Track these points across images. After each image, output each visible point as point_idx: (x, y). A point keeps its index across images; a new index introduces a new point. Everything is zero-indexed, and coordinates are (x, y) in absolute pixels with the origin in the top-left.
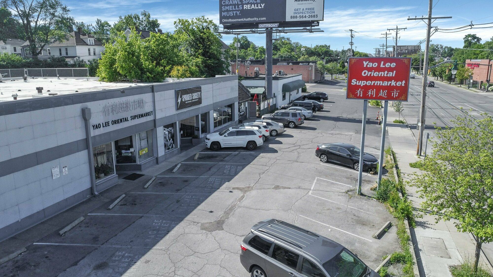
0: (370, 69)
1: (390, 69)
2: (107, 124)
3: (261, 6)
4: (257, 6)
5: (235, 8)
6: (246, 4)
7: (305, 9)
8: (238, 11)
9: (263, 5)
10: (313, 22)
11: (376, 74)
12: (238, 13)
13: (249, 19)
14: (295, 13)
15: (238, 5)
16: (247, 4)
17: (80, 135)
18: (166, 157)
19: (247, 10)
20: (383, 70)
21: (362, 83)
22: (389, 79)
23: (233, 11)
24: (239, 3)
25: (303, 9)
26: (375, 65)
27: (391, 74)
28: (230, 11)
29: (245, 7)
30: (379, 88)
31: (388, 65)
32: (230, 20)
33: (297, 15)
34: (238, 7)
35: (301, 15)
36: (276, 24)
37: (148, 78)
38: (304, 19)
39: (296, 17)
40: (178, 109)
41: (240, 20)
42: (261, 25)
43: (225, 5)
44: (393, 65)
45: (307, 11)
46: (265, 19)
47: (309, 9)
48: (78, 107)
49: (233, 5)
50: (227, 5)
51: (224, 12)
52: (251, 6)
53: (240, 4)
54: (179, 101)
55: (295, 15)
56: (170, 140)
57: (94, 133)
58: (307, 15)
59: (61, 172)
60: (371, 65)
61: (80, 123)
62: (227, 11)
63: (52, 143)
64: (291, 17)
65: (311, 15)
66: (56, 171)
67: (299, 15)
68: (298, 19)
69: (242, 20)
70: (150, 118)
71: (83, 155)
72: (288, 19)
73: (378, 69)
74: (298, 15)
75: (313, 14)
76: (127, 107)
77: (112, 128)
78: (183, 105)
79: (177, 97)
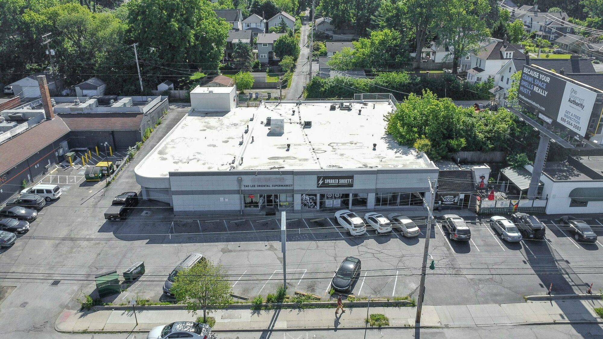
2: (254, 186)
3: (545, 93)
4: (542, 92)
5: (529, 86)
8: (530, 90)
10: (576, 134)
12: (529, 92)
13: (534, 104)
14: (565, 115)
16: (537, 86)
17: (235, 188)
19: (535, 93)
23: (527, 88)
24: (532, 82)
25: (572, 115)
28: (525, 88)
29: (535, 88)
32: (523, 98)
34: (531, 86)
35: (569, 120)
36: (550, 121)
38: (570, 127)
39: (565, 121)
40: (318, 187)
41: (529, 101)
42: (540, 116)
45: (574, 118)
46: (544, 109)
47: (576, 117)
48: (236, 177)
49: (528, 82)
50: (525, 80)
51: (522, 86)
52: (539, 90)
53: (532, 84)
54: (321, 183)
55: (565, 118)
56: (311, 203)
57: (243, 188)
58: (573, 123)
59: (224, 199)
61: (236, 183)
62: (524, 86)
64: (562, 119)
65: (576, 124)
66: (222, 199)
68: (565, 124)
70: (290, 188)
71: (237, 196)
72: (559, 119)
74: (567, 120)
75: (578, 125)
76: (269, 180)
77: (256, 188)
78: (324, 185)
79: (318, 181)
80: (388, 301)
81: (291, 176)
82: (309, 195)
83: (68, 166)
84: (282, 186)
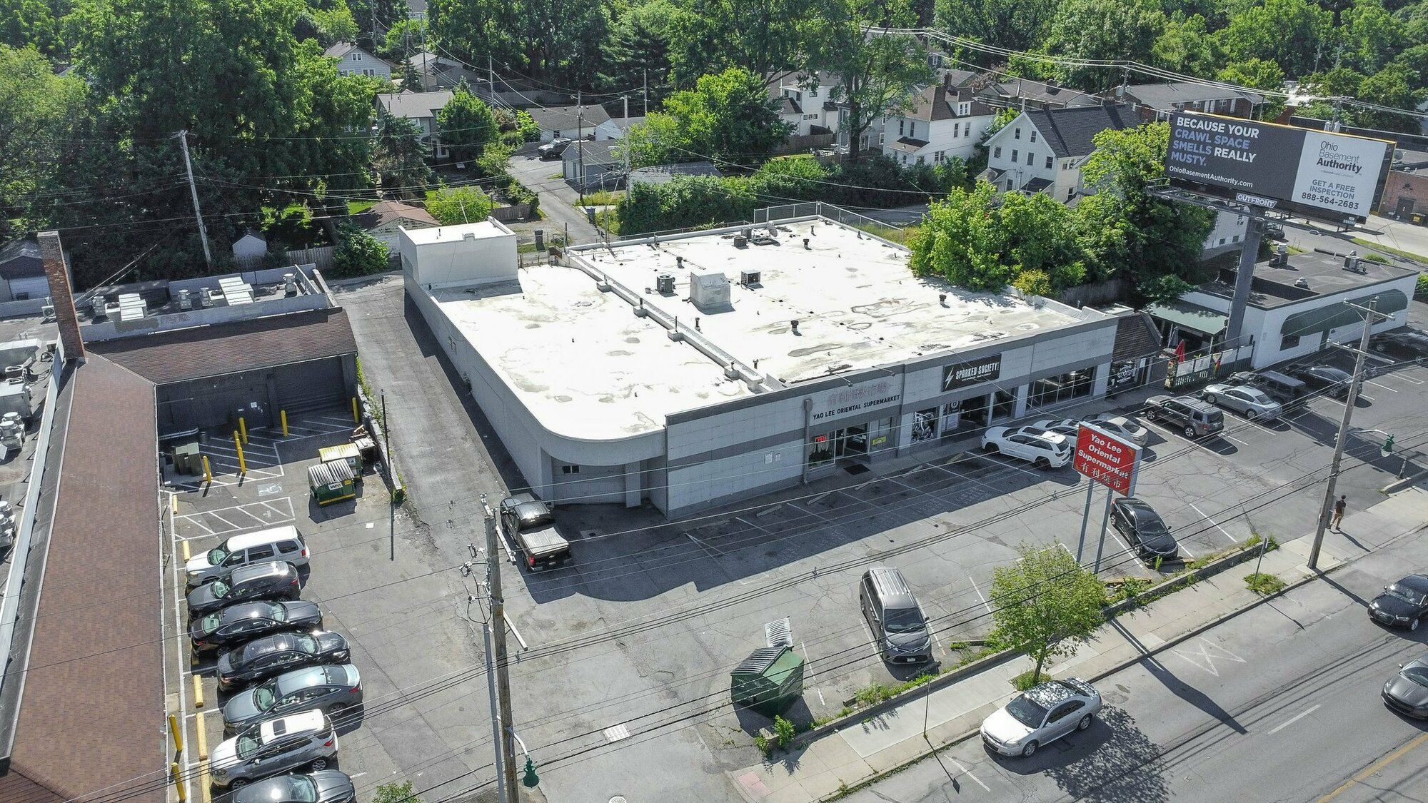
0: (1097, 446)
1: (1115, 454)
2: (831, 413)
3: (1248, 157)
4: (1241, 156)
5: (1198, 148)
6: (1219, 146)
7: (1335, 186)
8: (1203, 156)
9: (1252, 157)
10: (1347, 216)
11: (1102, 454)
12: (1202, 160)
13: (1220, 178)
14: (1313, 189)
15: (1205, 144)
16: (1222, 147)
17: (798, 424)
18: (912, 450)
19: (1220, 159)
20: (1110, 452)
21: (1089, 458)
22: (1114, 465)
23: (1193, 153)
24: (1207, 141)
25: (1331, 185)
26: (1102, 443)
27: (1115, 460)
28: (1188, 153)
29: (1218, 152)
30: (1103, 470)
31: (1114, 448)
32: (1184, 171)
33: (1316, 193)
34: (1204, 149)
35: (1325, 195)
36: (1272, 202)
37: (975, 285)
38: (1328, 206)
39: (1314, 198)
40: (944, 390)
41: (1202, 175)
42: (1241, 197)
43: (1180, 139)
44: (1119, 451)
45: (1339, 189)
46: (1250, 185)
47: (1342, 187)
48: (799, 400)
49: (1195, 142)
50: (1184, 140)
51: (1177, 151)
52: (1229, 153)
53: (1208, 144)
54: (949, 379)
55: (1312, 193)
56: (925, 428)
57: (812, 422)
58: (1337, 199)
59: (774, 457)
60: (1098, 441)
61: (799, 413)
62: (1183, 151)
63: (769, 433)
64: (1304, 195)
65: (1344, 200)
66: (769, 457)
67: (1321, 194)
68: (1316, 203)
69: (1207, 176)
70: (896, 403)
71: (798, 444)
72: (1297, 197)
73: (1104, 449)
74: (1318, 195)
75: (1350, 200)
76: (860, 393)
77: (837, 417)
78: (956, 384)
79: (945, 376)
80: (1242, 549)
81: (899, 377)
82: (924, 412)
83: (199, 484)
84: (882, 401)
